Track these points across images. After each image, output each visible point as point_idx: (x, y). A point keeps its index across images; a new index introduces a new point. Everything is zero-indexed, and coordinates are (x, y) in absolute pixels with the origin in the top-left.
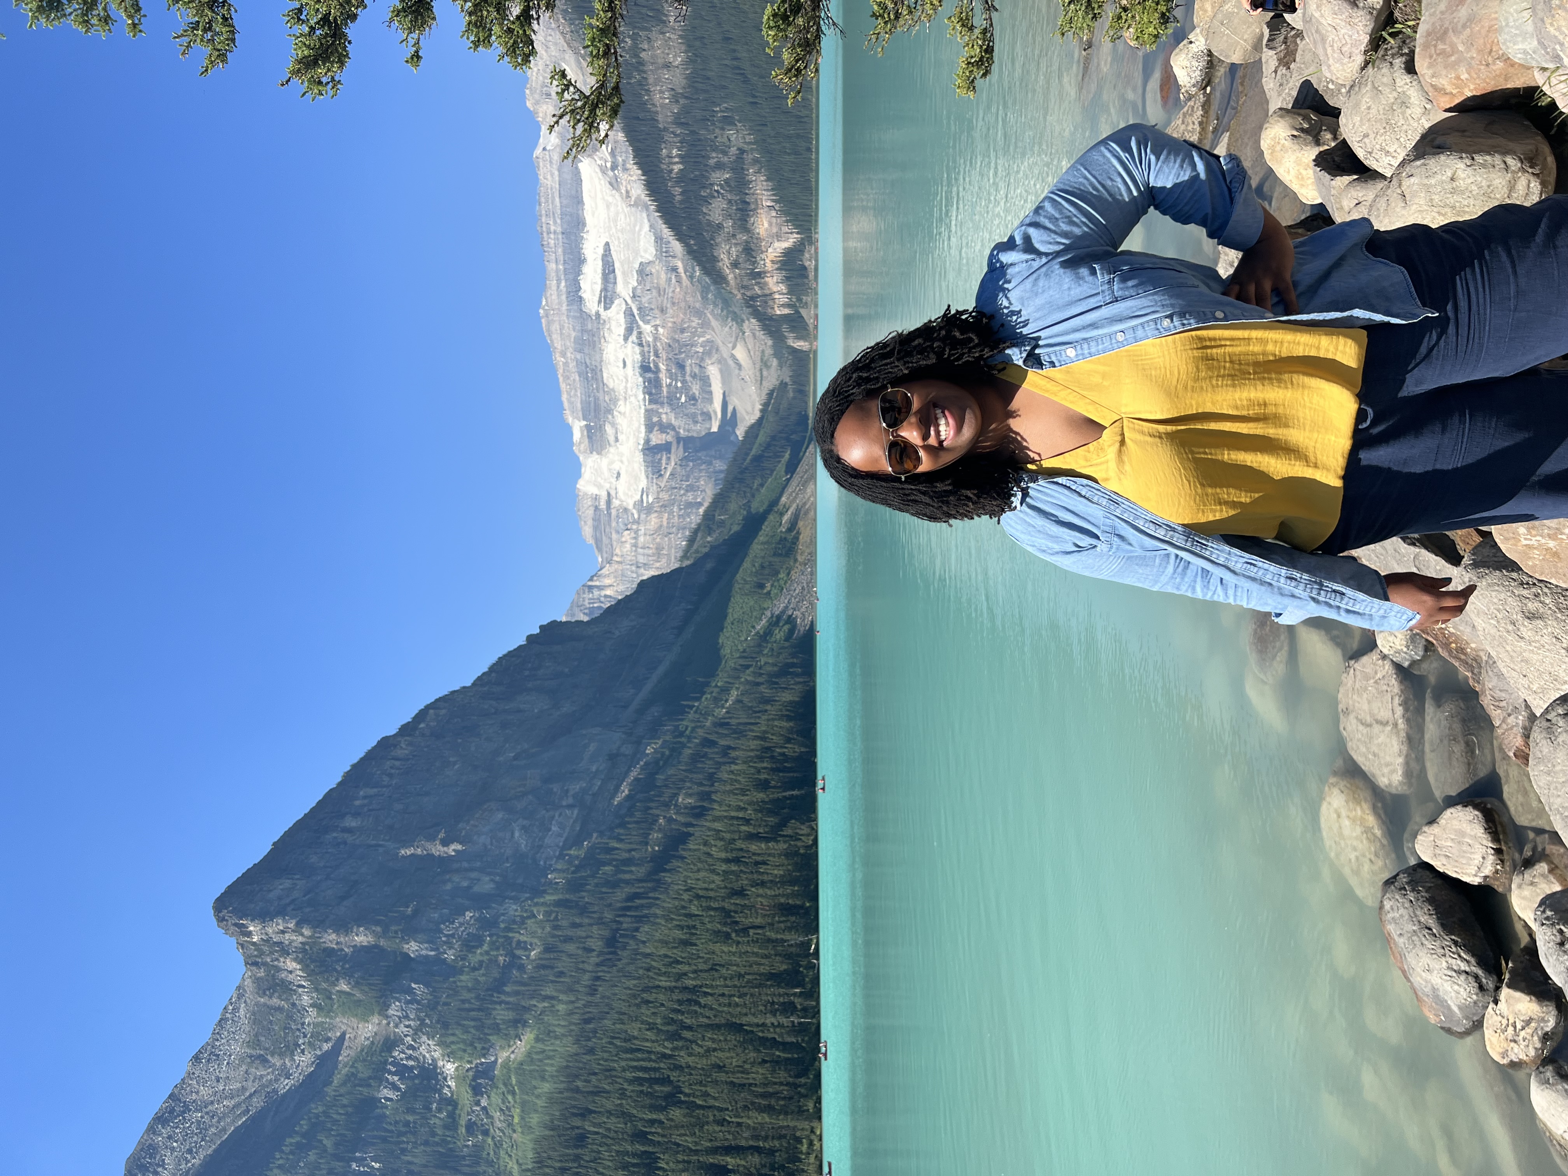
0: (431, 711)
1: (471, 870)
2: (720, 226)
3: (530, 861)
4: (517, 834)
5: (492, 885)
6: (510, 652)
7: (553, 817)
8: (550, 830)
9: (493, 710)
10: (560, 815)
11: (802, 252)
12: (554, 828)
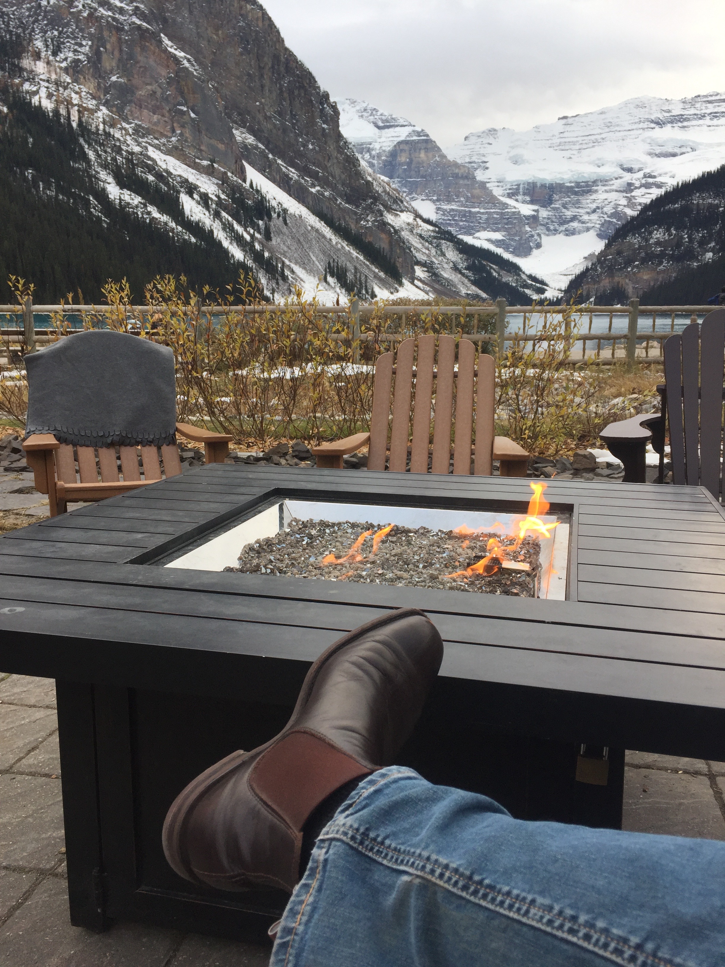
0: (260, 14)
1: (121, 50)
3: (129, 98)
4: (149, 87)
5: (108, 68)
6: (314, 78)
7: (163, 116)
8: (154, 114)
9: (262, 65)
10: (165, 121)
12: (155, 118)
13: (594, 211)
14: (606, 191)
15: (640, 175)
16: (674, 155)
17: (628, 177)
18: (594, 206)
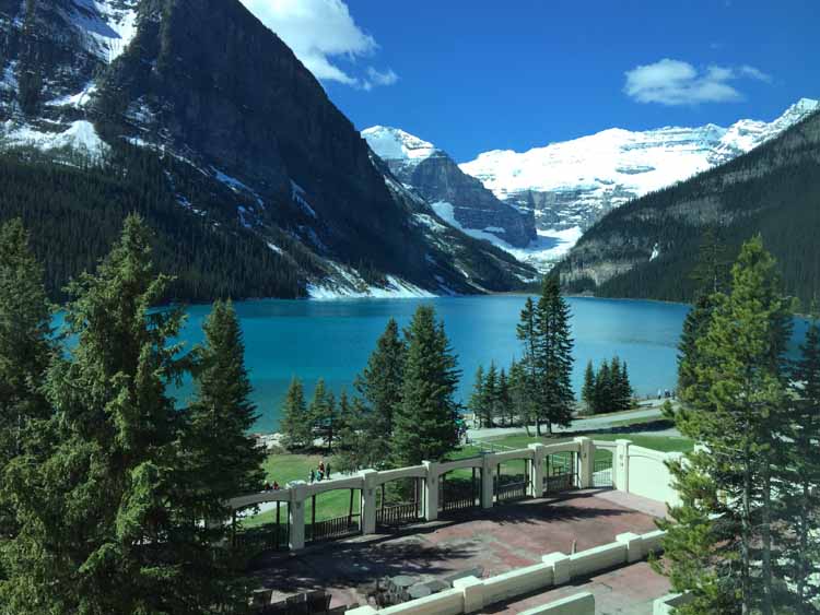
2: (607, 243)
4: (221, 131)
7: (231, 151)
8: (224, 149)
10: (233, 155)
11: (591, 290)
13: (578, 213)
14: (588, 198)
15: (613, 187)
16: (638, 172)
17: (605, 187)
18: (578, 209)
